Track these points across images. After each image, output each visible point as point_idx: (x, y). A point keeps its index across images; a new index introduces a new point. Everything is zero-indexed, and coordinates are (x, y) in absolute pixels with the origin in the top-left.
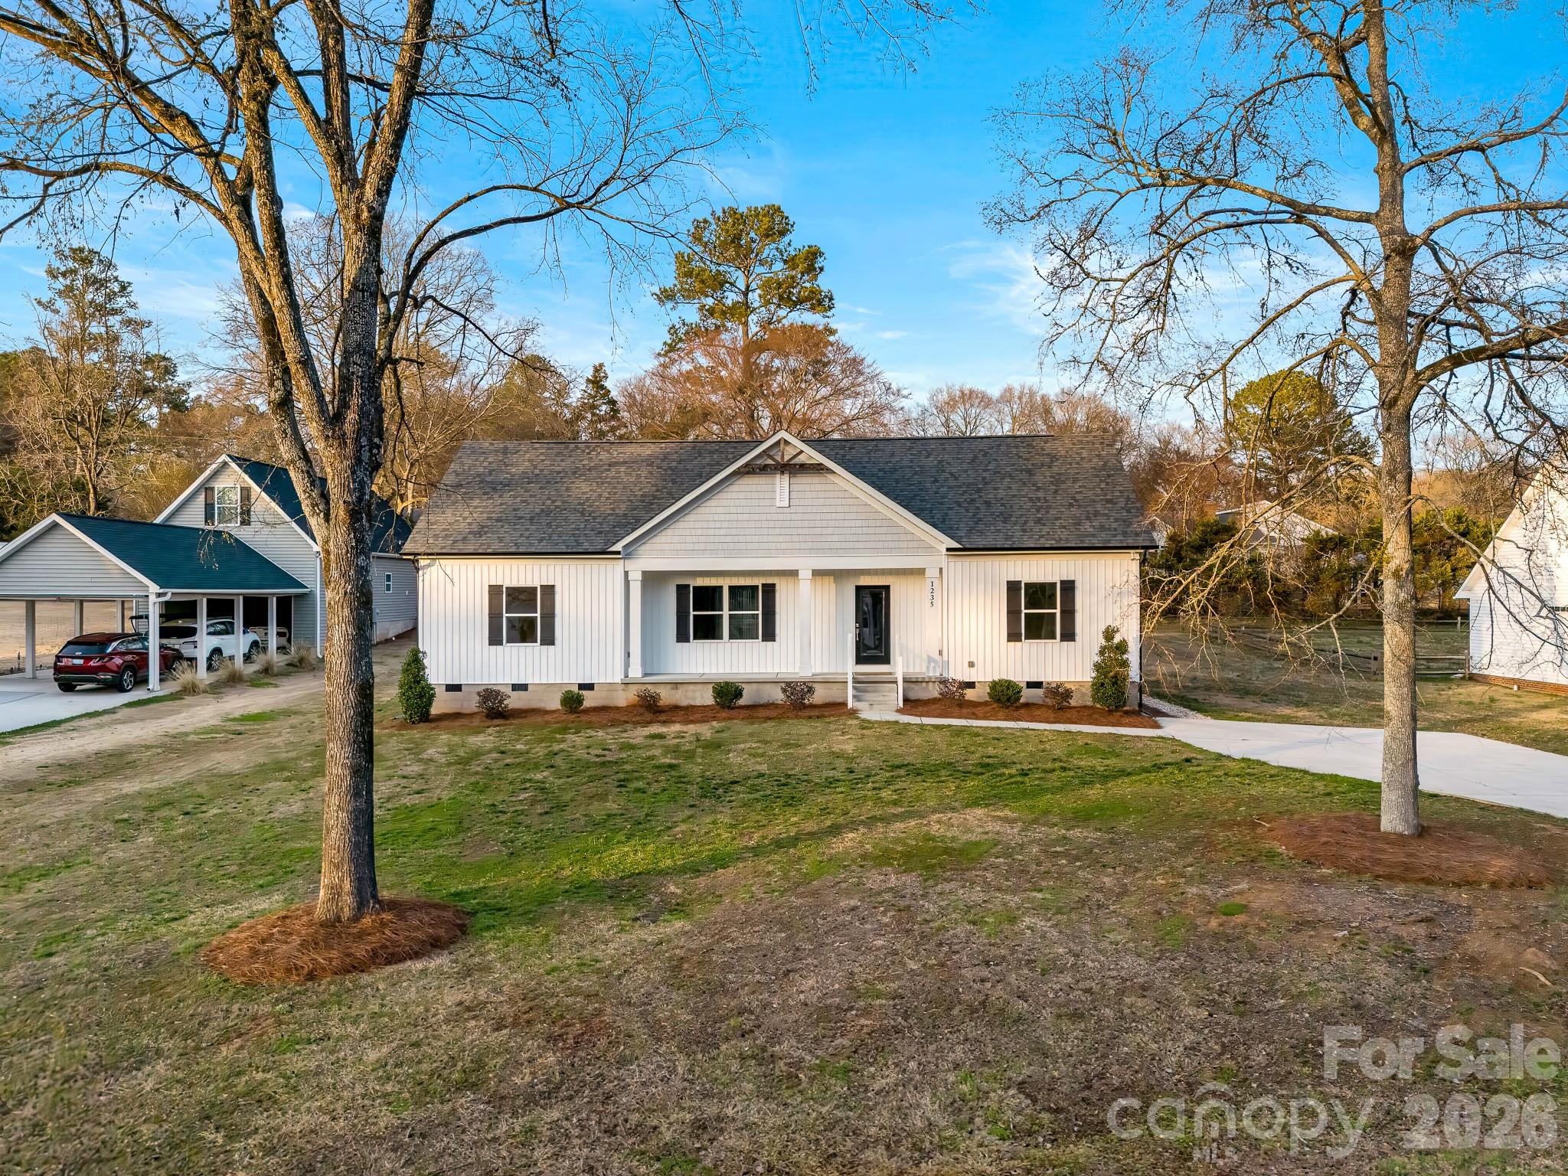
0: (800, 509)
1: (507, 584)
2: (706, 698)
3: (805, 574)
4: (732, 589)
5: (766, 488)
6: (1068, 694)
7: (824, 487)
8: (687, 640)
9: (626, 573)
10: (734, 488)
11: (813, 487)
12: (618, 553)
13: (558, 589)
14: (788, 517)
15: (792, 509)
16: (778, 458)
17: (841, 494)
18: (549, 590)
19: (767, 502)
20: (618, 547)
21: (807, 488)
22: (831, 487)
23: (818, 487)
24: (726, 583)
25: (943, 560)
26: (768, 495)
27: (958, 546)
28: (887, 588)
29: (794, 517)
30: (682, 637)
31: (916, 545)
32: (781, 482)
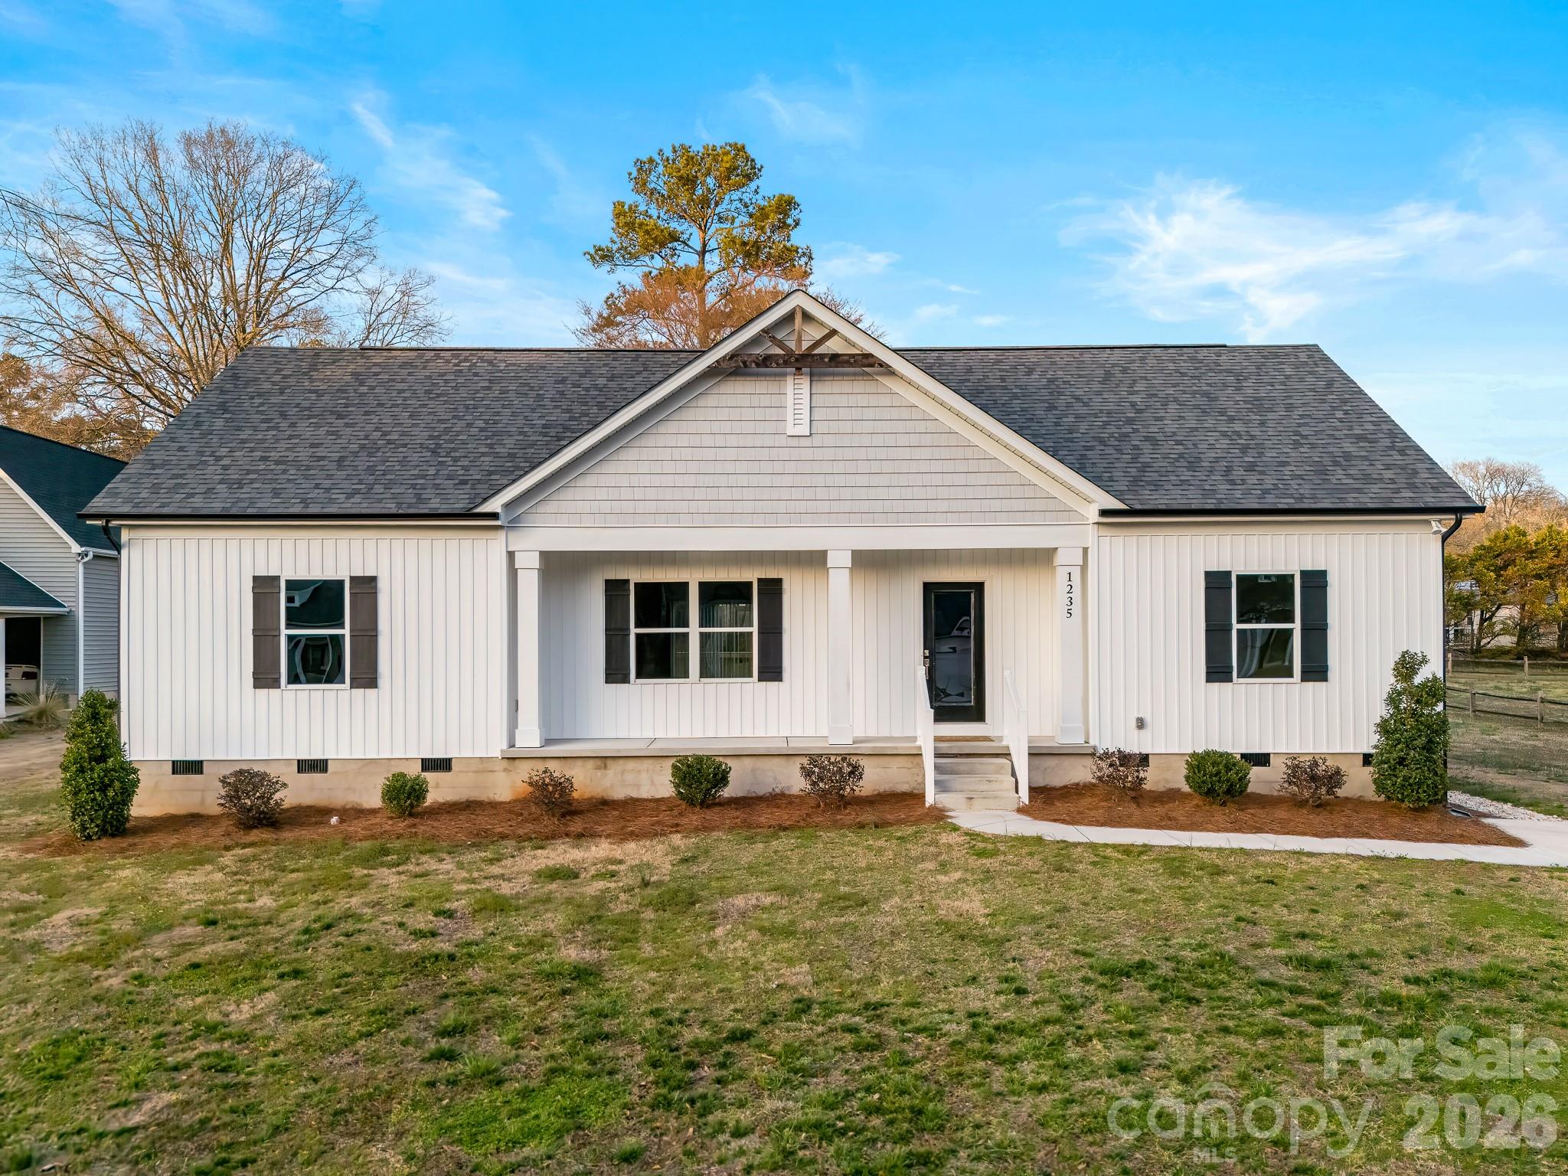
0: (830, 441)
1: (288, 574)
2: (660, 784)
3: (840, 559)
4: (704, 587)
5: (765, 401)
6: (1335, 778)
7: (873, 400)
8: (625, 680)
9: (511, 555)
10: (711, 400)
11: (852, 400)
12: (494, 516)
13: (383, 585)
14: (808, 454)
15: (817, 440)
16: (792, 345)
17: (905, 414)
18: (366, 586)
19: (770, 427)
20: (495, 505)
21: (843, 400)
22: (885, 400)
23: (862, 400)
24: (693, 578)
25: (1090, 536)
26: (771, 414)
27: (1122, 506)
28: (979, 587)
29: (819, 454)
30: (615, 673)
31: (1039, 505)
32: (796, 392)
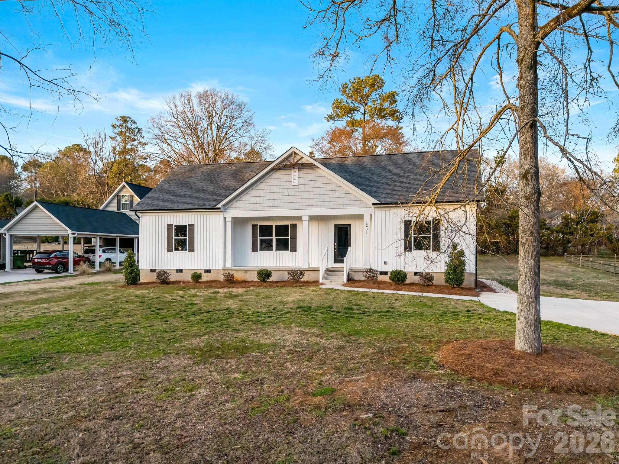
0: (303, 186)
1: (175, 224)
2: (254, 277)
3: (305, 218)
4: (276, 226)
5: (287, 176)
6: (432, 278)
7: (314, 175)
8: (257, 251)
9: (225, 218)
10: (273, 177)
11: (309, 175)
12: (219, 208)
13: (196, 226)
14: (297, 190)
15: (300, 186)
16: (292, 162)
17: (323, 178)
18: (192, 226)
19: (288, 183)
20: (219, 206)
21: (306, 175)
22: (317, 175)
23: (312, 175)
24: (274, 224)
25: (372, 210)
26: (288, 180)
27: (379, 202)
28: (350, 225)
29: (300, 190)
30: (254, 249)
31: (358, 202)
32: (294, 173)
